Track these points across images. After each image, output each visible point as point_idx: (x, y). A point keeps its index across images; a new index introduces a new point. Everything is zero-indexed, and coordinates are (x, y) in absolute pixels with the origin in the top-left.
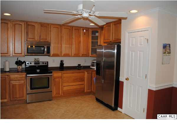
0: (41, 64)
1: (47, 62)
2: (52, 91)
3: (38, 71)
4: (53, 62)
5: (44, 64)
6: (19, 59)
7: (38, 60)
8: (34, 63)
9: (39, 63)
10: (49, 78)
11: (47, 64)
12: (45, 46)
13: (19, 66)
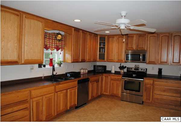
0: (140, 70)
1: (145, 69)
2: (142, 96)
3: (134, 75)
4: (152, 70)
5: (143, 71)
6: (122, 65)
7: (138, 66)
8: (134, 69)
9: (138, 70)
10: (140, 83)
11: (145, 71)
12: (141, 54)
13: (121, 70)
